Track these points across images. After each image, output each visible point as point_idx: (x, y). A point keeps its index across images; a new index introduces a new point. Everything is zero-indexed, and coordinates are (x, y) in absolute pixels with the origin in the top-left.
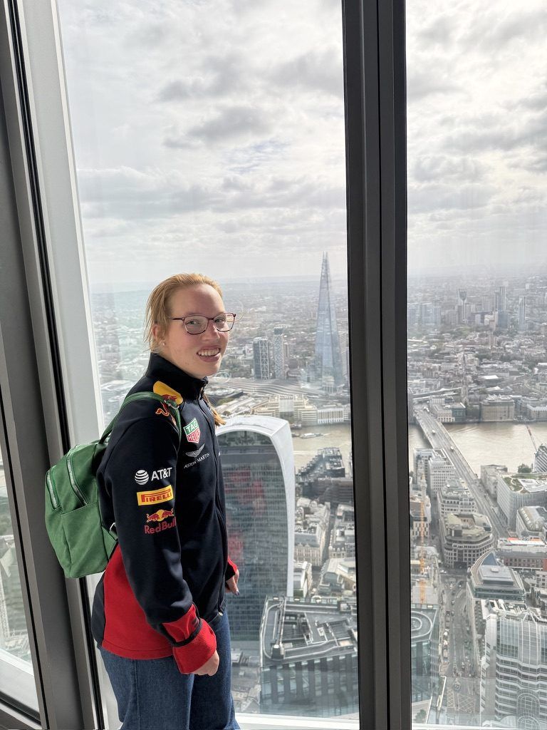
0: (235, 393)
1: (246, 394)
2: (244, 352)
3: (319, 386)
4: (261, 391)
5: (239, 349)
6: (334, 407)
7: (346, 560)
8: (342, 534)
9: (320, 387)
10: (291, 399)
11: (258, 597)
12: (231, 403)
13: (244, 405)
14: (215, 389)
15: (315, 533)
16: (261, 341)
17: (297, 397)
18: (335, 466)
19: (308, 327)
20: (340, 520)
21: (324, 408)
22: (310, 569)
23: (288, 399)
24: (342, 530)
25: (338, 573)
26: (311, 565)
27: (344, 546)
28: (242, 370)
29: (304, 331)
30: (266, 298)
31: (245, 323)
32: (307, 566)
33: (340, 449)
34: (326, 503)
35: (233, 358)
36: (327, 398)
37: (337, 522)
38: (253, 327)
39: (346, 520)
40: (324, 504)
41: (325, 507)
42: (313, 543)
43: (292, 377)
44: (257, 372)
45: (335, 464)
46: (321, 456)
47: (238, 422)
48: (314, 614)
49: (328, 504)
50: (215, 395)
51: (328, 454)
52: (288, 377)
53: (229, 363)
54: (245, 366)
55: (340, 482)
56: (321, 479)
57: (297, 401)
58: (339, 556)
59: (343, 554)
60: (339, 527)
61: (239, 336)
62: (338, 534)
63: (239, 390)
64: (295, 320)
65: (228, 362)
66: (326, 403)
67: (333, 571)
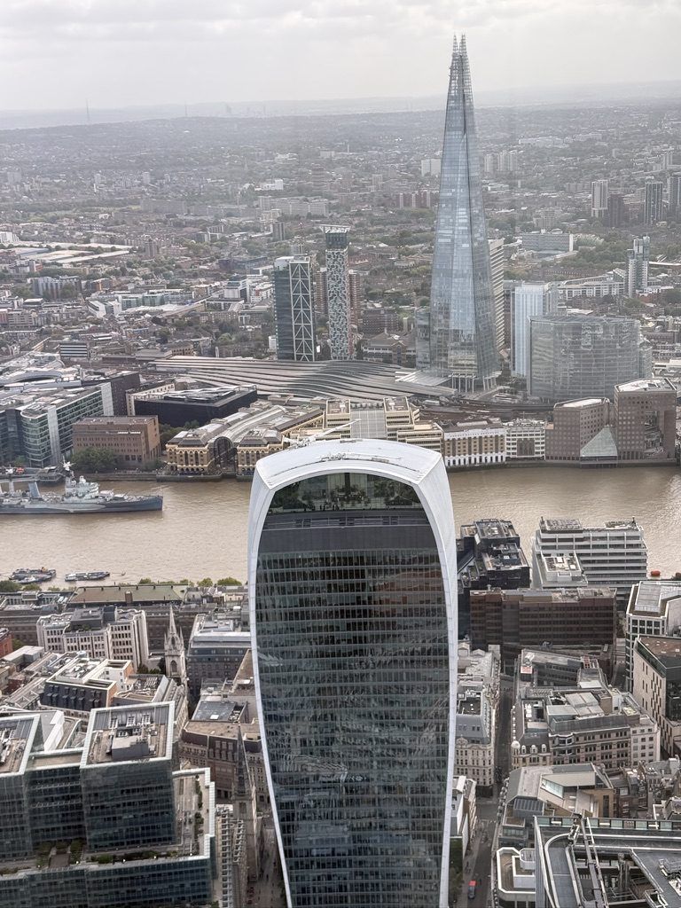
0: (237, 396)
1: (265, 397)
2: (243, 294)
3: (440, 376)
4: (299, 388)
5: (230, 286)
6: (483, 427)
7: (555, 771)
8: (540, 714)
9: (443, 380)
10: (378, 407)
11: (374, 853)
12: (229, 419)
13: (263, 424)
14: (184, 387)
15: (479, 713)
16: (294, 266)
17: (392, 404)
18: (506, 563)
19: (392, 231)
20: (528, 684)
21: (461, 429)
22: (473, 791)
23: (371, 408)
24: (539, 705)
25: (542, 797)
26: (475, 783)
27: (546, 740)
28: (244, 339)
29: (383, 241)
30: (280, 156)
31: (234, 220)
32: (468, 786)
33: (513, 524)
34: (491, 647)
35: (217, 308)
36: (461, 406)
37: (522, 688)
38: (257, 231)
39: (540, 683)
40: (486, 650)
41: (489, 656)
42: (475, 735)
43: (371, 355)
44: (285, 342)
45: (507, 557)
46: (472, 539)
47: (335, 455)
48: (651, 852)
49: (496, 648)
50: (190, 400)
51: (489, 535)
52: (361, 355)
53: (209, 321)
54: (250, 328)
55: (522, 598)
56: (477, 592)
57: (393, 412)
58: (534, 762)
59: (544, 758)
60: (527, 700)
61: (226, 255)
62: (529, 715)
63: (246, 387)
64: (359, 214)
65: (204, 319)
66: (462, 417)
67: (531, 795)
